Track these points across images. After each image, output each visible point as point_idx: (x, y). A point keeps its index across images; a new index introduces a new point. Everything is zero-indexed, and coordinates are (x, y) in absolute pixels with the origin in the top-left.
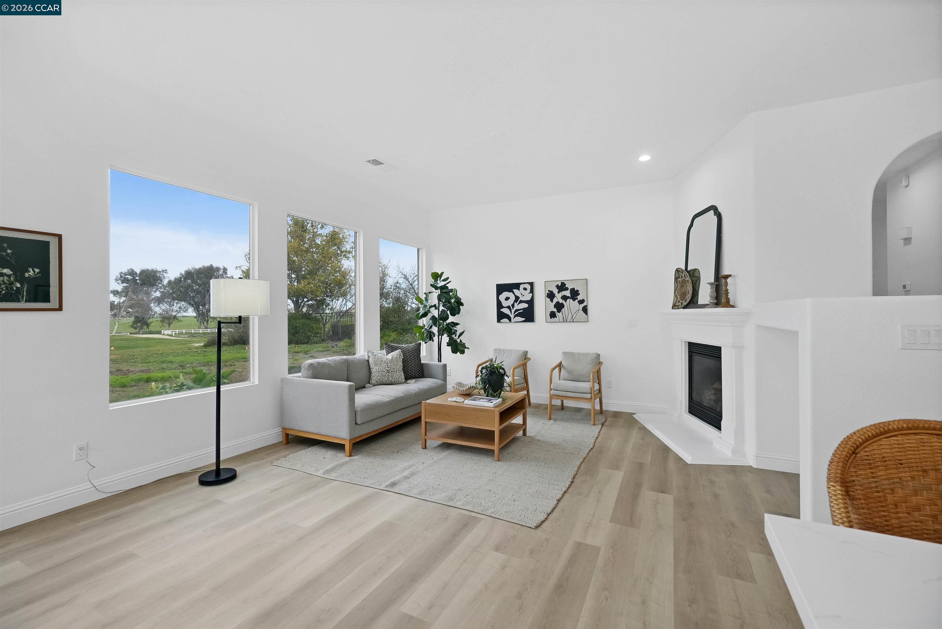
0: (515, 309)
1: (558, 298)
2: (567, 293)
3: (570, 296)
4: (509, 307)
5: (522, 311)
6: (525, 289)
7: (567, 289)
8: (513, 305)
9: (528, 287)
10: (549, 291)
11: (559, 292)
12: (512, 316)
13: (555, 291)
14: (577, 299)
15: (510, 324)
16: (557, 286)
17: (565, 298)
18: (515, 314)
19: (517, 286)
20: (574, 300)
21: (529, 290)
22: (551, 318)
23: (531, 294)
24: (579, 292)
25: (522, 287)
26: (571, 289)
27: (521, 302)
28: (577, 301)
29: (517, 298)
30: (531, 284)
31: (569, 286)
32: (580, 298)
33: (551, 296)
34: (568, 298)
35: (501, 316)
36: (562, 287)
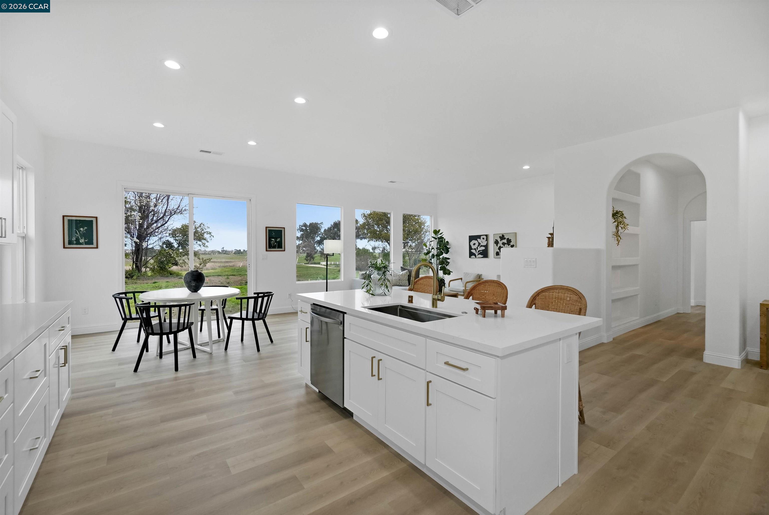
0: (478, 250)
1: (500, 244)
2: (505, 241)
3: (506, 242)
4: (475, 249)
5: (482, 251)
6: (483, 239)
7: (505, 239)
8: (477, 248)
9: (485, 237)
10: (496, 240)
11: (501, 241)
12: (477, 254)
13: (499, 240)
14: (510, 244)
15: (476, 259)
16: (500, 237)
17: (504, 244)
18: (479, 253)
19: (479, 237)
20: (509, 245)
21: (485, 239)
22: (497, 256)
23: (486, 242)
24: (511, 241)
25: (482, 237)
26: (507, 238)
27: (482, 246)
28: (510, 245)
29: (479, 244)
30: (487, 236)
31: (506, 237)
32: (512, 244)
33: (496, 242)
34: (505, 244)
35: (471, 254)
36: (502, 238)
